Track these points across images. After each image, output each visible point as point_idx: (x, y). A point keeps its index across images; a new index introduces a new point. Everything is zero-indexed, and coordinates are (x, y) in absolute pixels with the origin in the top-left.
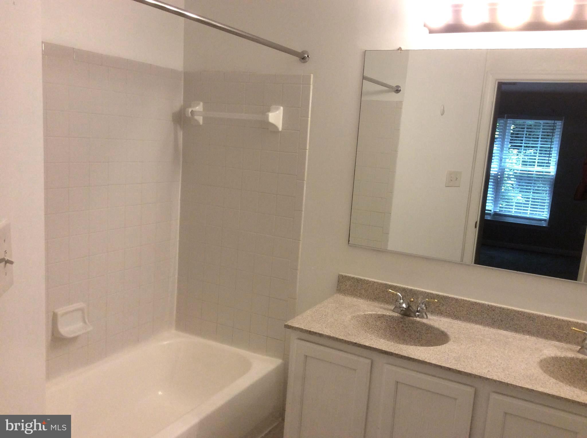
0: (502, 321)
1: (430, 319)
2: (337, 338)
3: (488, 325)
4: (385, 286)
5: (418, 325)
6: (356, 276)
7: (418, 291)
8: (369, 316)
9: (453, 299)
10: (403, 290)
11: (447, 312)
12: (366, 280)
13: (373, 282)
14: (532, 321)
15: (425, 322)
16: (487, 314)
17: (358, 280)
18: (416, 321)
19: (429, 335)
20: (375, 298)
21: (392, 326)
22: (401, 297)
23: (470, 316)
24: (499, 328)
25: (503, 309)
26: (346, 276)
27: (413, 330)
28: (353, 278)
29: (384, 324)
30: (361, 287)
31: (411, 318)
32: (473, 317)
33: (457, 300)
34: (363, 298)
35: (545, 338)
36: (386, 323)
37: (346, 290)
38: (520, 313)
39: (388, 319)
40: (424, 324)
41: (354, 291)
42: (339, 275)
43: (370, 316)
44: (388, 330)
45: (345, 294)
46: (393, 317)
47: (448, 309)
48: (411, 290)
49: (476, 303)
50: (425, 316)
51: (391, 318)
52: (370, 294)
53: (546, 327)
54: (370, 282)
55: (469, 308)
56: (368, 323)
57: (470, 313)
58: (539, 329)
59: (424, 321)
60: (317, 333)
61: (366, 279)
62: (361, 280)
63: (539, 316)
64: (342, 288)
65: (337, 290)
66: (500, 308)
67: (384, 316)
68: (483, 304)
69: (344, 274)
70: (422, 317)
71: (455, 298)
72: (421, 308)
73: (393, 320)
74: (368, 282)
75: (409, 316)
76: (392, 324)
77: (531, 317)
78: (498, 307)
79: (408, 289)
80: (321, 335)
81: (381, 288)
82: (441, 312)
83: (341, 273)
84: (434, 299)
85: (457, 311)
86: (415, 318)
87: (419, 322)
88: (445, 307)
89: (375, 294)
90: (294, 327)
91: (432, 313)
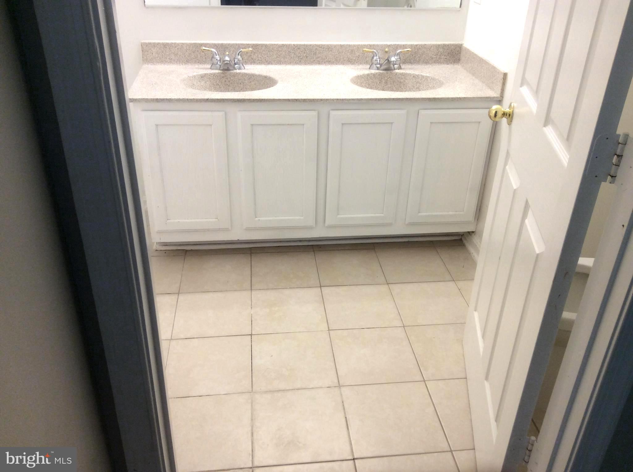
0: (307, 57)
1: (247, 69)
3: (296, 63)
4: (195, 46)
6: (161, 41)
7: (229, 44)
9: (262, 45)
10: (215, 46)
11: (260, 59)
12: (173, 43)
13: (181, 43)
14: (331, 51)
16: (293, 54)
17: (165, 45)
18: (237, 73)
20: (187, 60)
22: (216, 52)
23: (280, 59)
24: (305, 65)
25: (307, 46)
26: (150, 44)
28: (158, 44)
30: (170, 51)
31: (231, 71)
32: (282, 59)
33: (266, 46)
34: (174, 63)
35: (342, 65)
37: (153, 59)
38: (321, 46)
39: (211, 77)
40: (246, 74)
41: (163, 57)
42: (142, 43)
44: (213, 88)
45: (153, 63)
46: (214, 74)
47: (259, 56)
48: (222, 45)
49: (283, 45)
50: (243, 67)
51: (213, 76)
52: (181, 57)
53: (342, 55)
54: (178, 44)
55: (278, 51)
57: (280, 56)
58: (337, 57)
59: (243, 71)
60: (165, 99)
62: (168, 44)
63: (335, 46)
64: (148, 57)
65: (143, 60)
66: (304, 45)
67: (207, 75)
68: (290, 45)
69: (147, 41)
70: (240, 69)
71: (264, 44)
72: (238, 59)
73: (215, 77)
74: (175, 45)
75: (228, 70)
76: (215, 82)
77: (329, 48)
78: (302, 45)
79: (219, 44)
80: (170, 100)
81: (191, 48)
82: (254, 61)
85: (267, 56)
86: (235, 71)
88: (257, 55)
89: (187, 56)
91: (246, 63)
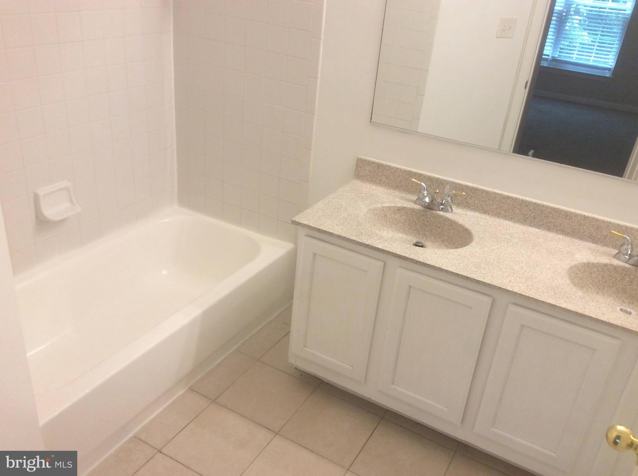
0: (534, 218)
1: (455, 213)
2: (348, 238)
3: (519, 221)
4: (409, 174)
5: (441, 219)
6: (377, 161)
7: (446, 181)
8: (387, 208)
9: (483, 191)
10: (429, 180)
11: (476, 205)
12: (388, 166)
13: (396, 168)
14: (569, 219)
15: (449, 217)
16: (518, 210)
17: (380, 166)
18: (439, 216)
19: (451, 231)
20: (397, 186)
21: (411, 220)
22: (425, 187)
23: (500, 211)
24: (530, 226)
25: (538, 205)
26: (365, 161)
27: (435, 225)
28: (373, 163)
29: (403, 217)
30: (382, 173)
31: (434, 212)
32: (503, 212)
33: (487, 192)
34: (383, 186)
35: (579, 239)
36: (405, 216)
37: (364, 176)
38: (556, 210)
39: (408, 212)
40: (447, 219)
41: (374, 177)
42: (359, 158)
43: (389, 209)
44: (408, 223)
45: (363, 180)
46: (413, 210)
47: (476, 202)
48: (438, 179)
49: (508, 197)
50: (450, 210)
51: (411, 211)
52: (392, 181)
53: (583, 228)
54: (393, 168)
55: (500, 202)
56: (385, 216)
57: (501, 208)
58: (575, 229)
59: (448, 215)
60: (327, 231)
61: (389, 164)
62: (382, 165)
63: (576, 215)
64: (361, 173)
65: (355, 175)
66: (535, 204)
67: (404, 209)
68: (516, 199)
69: (364, 157)
70: (447, 211)
71: (485, 191)
72: (446, 201)
73: (414, 213)
74: (390, 168)
75: (432, 209)
76: (412, 218)
77: (567, 215)
78: (532, 203)
79: (434, 178)
80: (331, 234)
81: (404, 175)
82: (468, 205)
83: (360, 157)
84: (463, 191)
85: (486, 205)
86: (438, 212)
87: (442, 216)
88: (473, 200)
89: (397, 182)
90: (302, 223)
91: (459, 205)
